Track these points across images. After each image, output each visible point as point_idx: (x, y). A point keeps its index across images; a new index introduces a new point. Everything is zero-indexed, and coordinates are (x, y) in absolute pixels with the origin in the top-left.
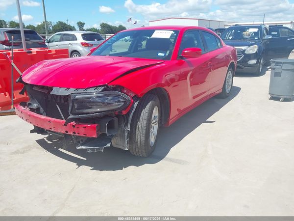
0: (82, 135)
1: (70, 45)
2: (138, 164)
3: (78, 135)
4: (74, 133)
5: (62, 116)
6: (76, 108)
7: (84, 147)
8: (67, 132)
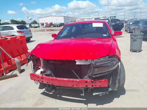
0: (98, 87)
1: (9, 33)
2: (118, 97)
3: (95, 87)
4: (92, 86)
5: (78, 76)
6: (96, 71)
7: (97, 94)
8: (87, 86)
